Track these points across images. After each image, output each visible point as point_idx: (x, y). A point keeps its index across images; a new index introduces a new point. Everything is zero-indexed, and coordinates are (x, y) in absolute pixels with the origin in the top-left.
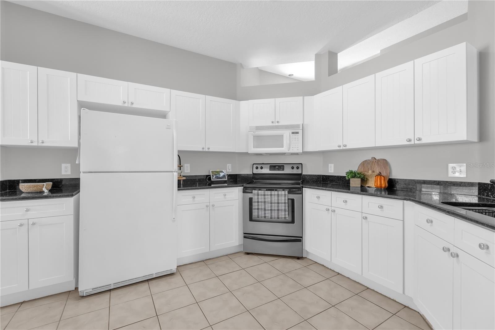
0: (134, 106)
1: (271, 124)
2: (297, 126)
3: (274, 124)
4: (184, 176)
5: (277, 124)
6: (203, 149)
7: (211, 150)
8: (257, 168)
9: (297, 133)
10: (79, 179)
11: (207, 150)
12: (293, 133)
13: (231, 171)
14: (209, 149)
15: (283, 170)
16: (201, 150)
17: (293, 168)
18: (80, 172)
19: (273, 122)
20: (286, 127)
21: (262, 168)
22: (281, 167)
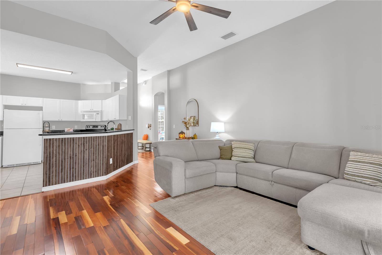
0: (26, 105)
1: (90, 110)
2: (98, 111)
3: (91, 110)
4: (50, 131)
5: (92, 110)
6: (59, 120)
7: (63, 120)
8: (87, 127)
9: (99, 114)
10: (3, 132)
11: (61, 120)
12: (97, 114)
13: (77, 128)
14: (62, 120)
15: (98, 128)
16: (58, 120)
17: (101, 127)
18: (3, 129)
19: (91, 109)
20: (95, 112)
21: (89, 127)
22: (97, 126)
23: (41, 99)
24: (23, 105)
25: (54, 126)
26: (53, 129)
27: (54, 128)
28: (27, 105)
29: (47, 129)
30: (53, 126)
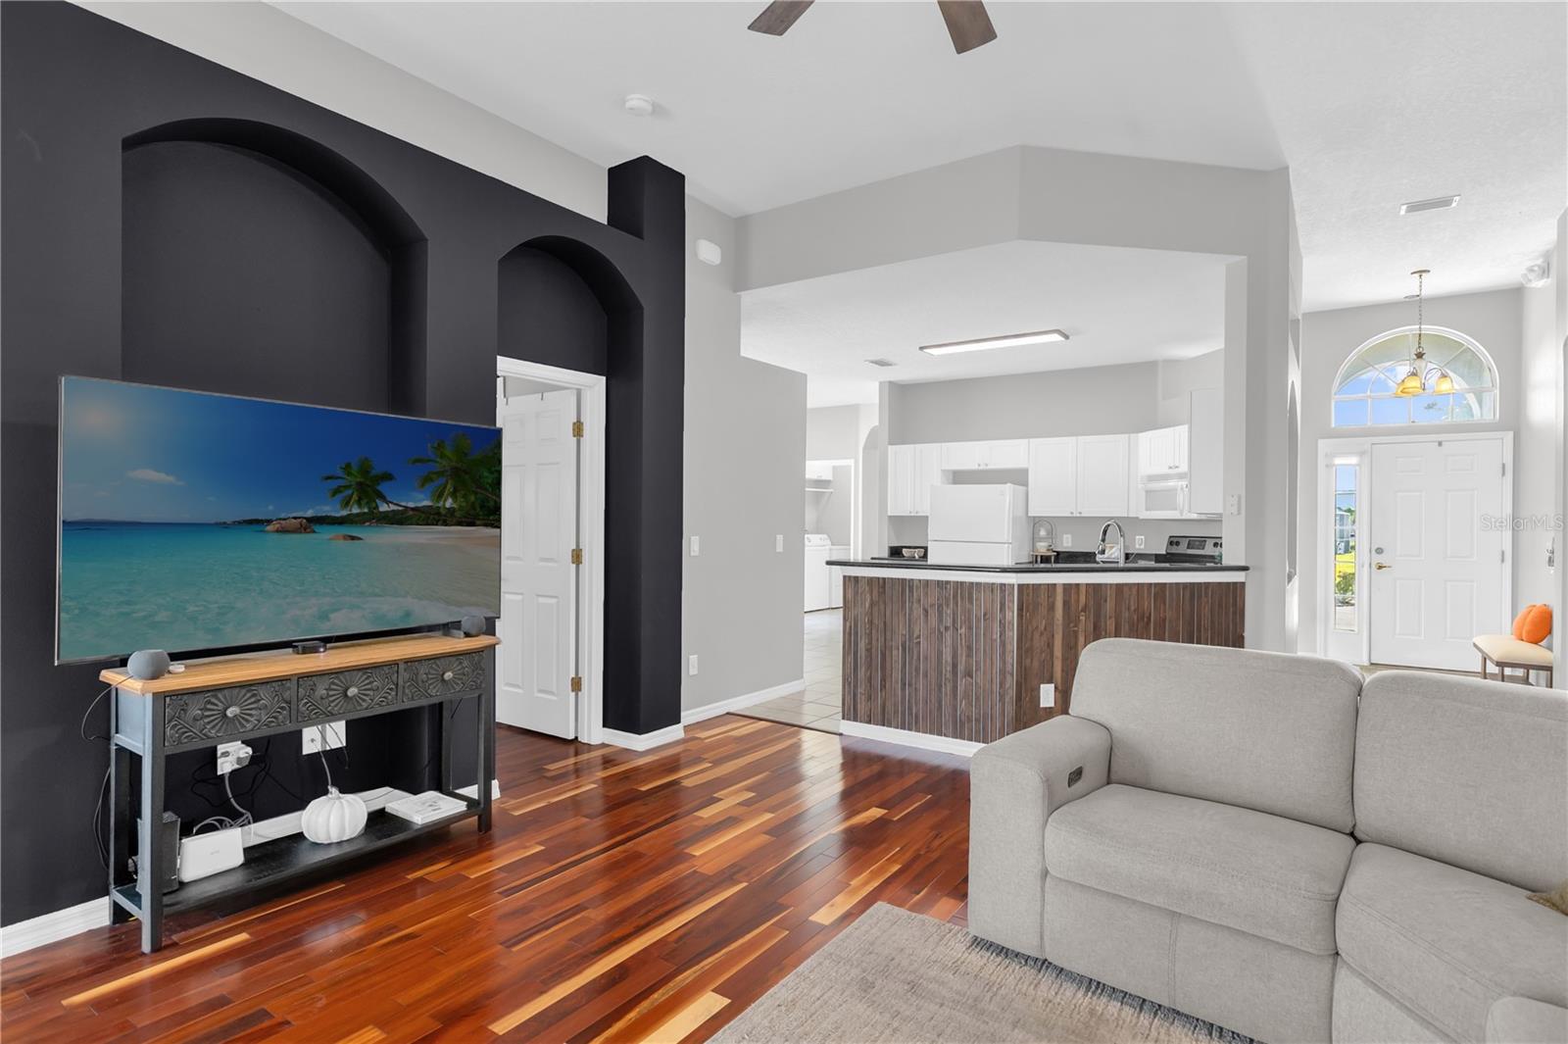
1: (1166, 472)
3: (1169, 472)
4: (1054, 552)
5: (1172, 472)
6: (1072, 513)
7: (1083, 515)
8: (1172, 543)
11: (1077, 515)
12: (1186, 486)
13: (1142, 547)
14: (1080, 513)
15: (1203, 549)
16: (1069, 515)
17: (1215, 545)
19: (1171, 468)
20: (1179, 476)
21: (1178, 543)
22: (1202, 543)
23: (1021, 444)
24: (981, 468)
25: (1069, 536)
26: (1065, 545)
27: (1067, 544)
28: (990, 467)
29: (1042, 548)
30: (1065, 536)
